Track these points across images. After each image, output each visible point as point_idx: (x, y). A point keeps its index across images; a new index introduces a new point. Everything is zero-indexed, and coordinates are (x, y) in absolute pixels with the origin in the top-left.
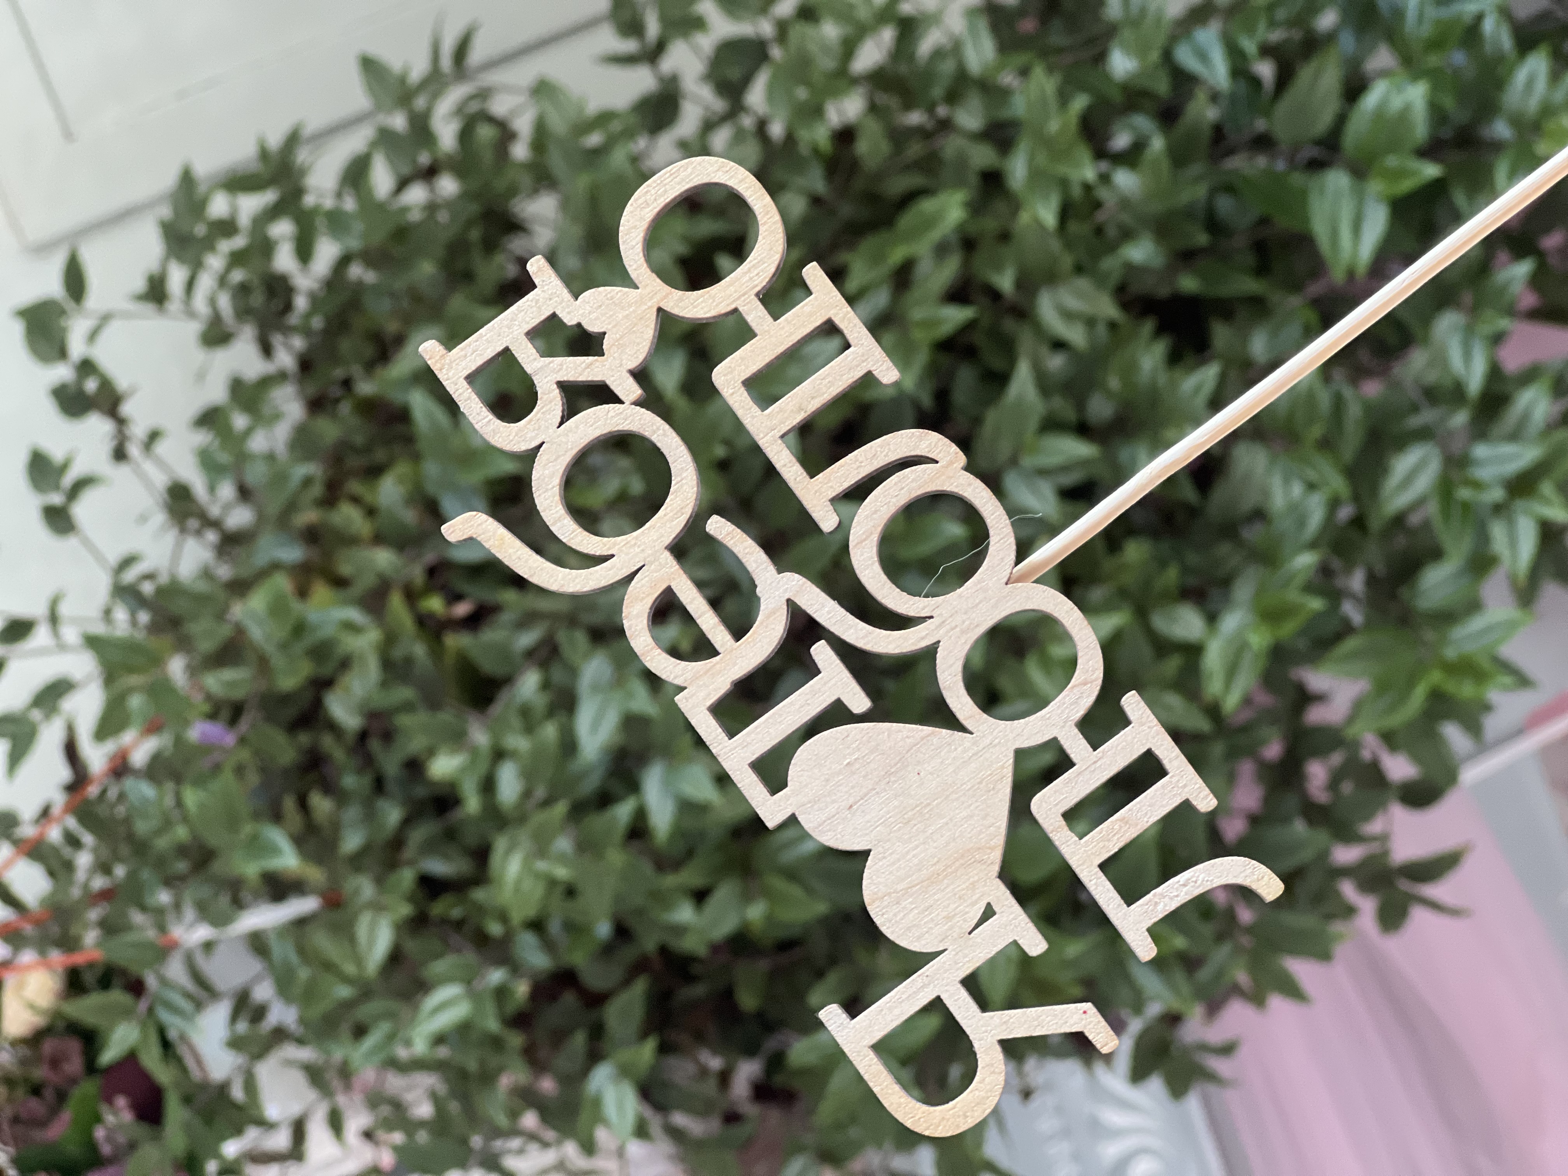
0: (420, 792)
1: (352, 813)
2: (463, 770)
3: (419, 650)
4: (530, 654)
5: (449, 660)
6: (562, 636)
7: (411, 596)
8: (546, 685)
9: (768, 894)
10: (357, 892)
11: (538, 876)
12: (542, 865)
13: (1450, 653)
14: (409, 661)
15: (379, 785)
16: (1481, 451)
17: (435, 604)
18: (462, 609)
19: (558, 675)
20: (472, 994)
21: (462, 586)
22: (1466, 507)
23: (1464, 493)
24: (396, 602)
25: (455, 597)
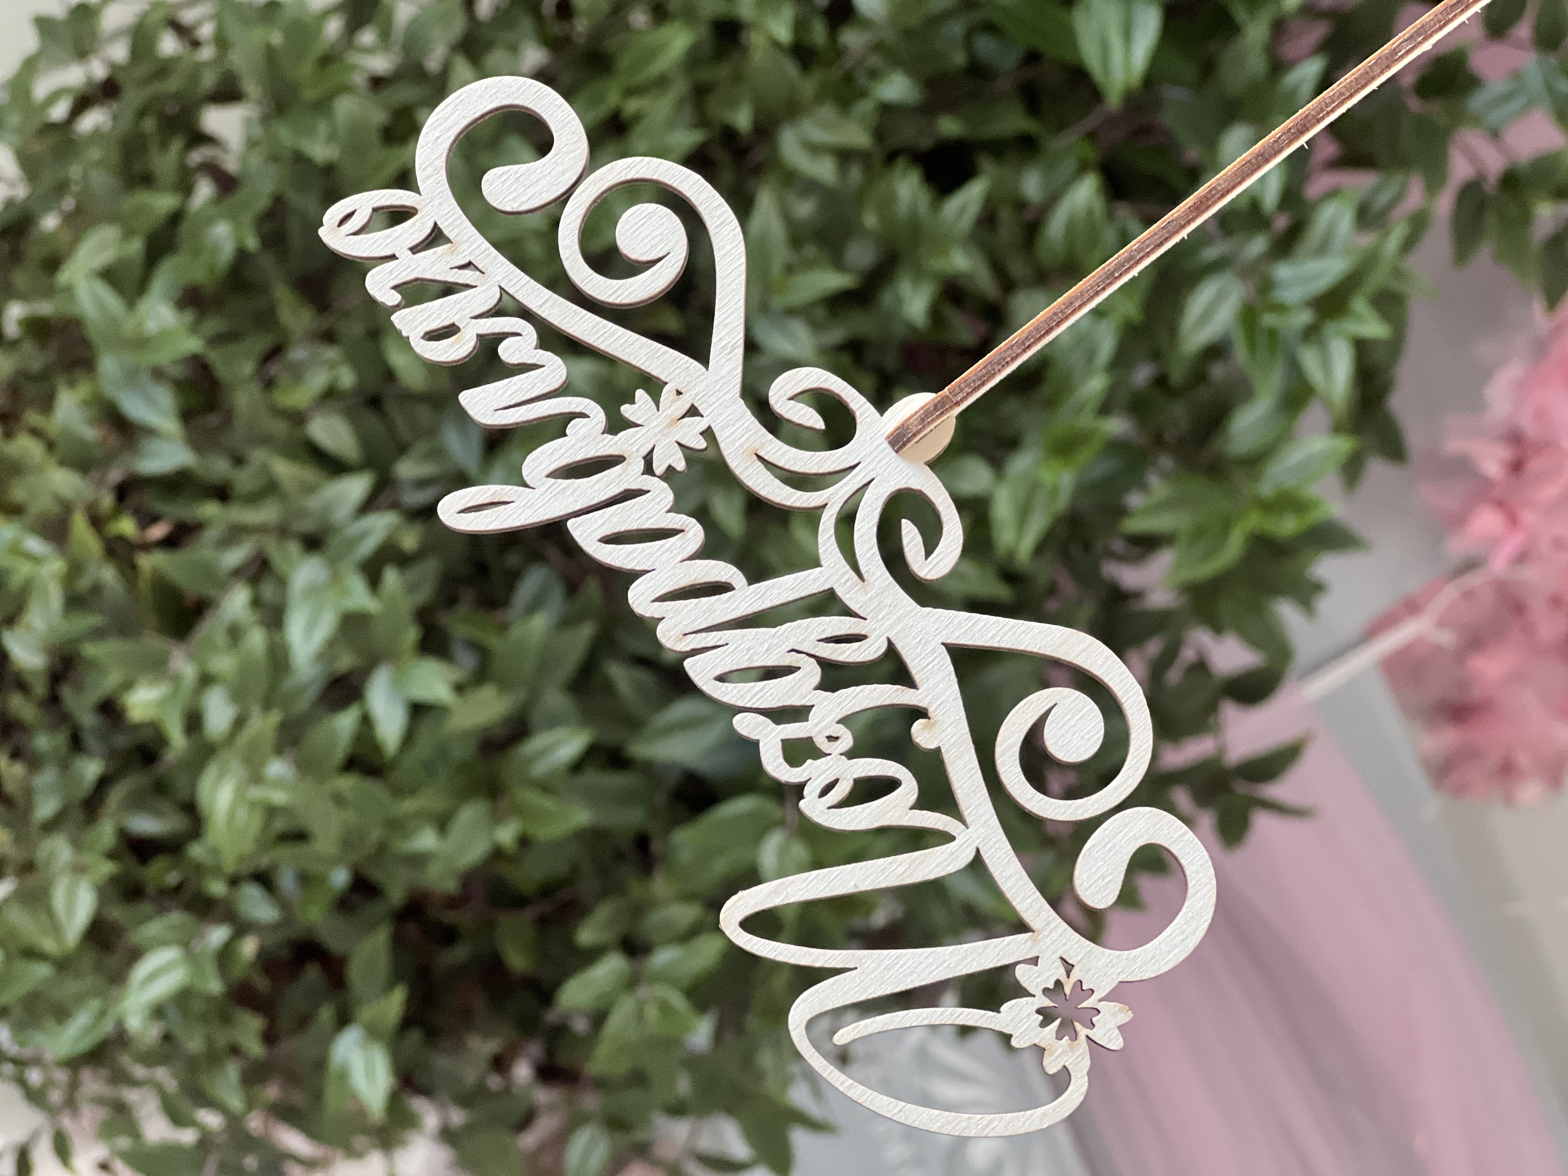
0: (122, 741)
1: (47, 777)
2: (163, 703)
3: (108, 574)
4: (237, 573)
5: (144, 585)
6: (273, 549)
7: (97, 522)
8: (256, 603)
9: (518, 810)
10: (51, 856)
11: (253, 805)
12: (256, 793)
13: (1266, 488)
14: (97, 589)
15: (76, 744)
16: (1283, 271)
17: (127, 526)
18: (158, 531)
19: (268, 591)
20: (190, 956)
21: (159, 506)
22: (1273, 334)
23: (1269, 320)
24: (80, 525)
25: (147, 519)
